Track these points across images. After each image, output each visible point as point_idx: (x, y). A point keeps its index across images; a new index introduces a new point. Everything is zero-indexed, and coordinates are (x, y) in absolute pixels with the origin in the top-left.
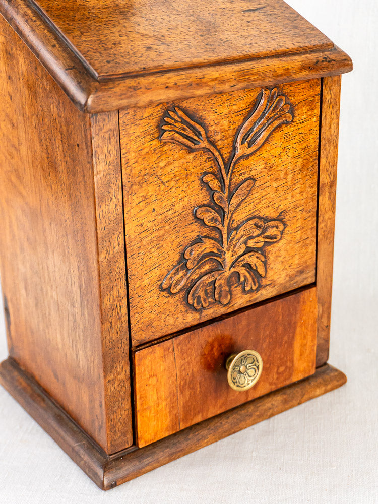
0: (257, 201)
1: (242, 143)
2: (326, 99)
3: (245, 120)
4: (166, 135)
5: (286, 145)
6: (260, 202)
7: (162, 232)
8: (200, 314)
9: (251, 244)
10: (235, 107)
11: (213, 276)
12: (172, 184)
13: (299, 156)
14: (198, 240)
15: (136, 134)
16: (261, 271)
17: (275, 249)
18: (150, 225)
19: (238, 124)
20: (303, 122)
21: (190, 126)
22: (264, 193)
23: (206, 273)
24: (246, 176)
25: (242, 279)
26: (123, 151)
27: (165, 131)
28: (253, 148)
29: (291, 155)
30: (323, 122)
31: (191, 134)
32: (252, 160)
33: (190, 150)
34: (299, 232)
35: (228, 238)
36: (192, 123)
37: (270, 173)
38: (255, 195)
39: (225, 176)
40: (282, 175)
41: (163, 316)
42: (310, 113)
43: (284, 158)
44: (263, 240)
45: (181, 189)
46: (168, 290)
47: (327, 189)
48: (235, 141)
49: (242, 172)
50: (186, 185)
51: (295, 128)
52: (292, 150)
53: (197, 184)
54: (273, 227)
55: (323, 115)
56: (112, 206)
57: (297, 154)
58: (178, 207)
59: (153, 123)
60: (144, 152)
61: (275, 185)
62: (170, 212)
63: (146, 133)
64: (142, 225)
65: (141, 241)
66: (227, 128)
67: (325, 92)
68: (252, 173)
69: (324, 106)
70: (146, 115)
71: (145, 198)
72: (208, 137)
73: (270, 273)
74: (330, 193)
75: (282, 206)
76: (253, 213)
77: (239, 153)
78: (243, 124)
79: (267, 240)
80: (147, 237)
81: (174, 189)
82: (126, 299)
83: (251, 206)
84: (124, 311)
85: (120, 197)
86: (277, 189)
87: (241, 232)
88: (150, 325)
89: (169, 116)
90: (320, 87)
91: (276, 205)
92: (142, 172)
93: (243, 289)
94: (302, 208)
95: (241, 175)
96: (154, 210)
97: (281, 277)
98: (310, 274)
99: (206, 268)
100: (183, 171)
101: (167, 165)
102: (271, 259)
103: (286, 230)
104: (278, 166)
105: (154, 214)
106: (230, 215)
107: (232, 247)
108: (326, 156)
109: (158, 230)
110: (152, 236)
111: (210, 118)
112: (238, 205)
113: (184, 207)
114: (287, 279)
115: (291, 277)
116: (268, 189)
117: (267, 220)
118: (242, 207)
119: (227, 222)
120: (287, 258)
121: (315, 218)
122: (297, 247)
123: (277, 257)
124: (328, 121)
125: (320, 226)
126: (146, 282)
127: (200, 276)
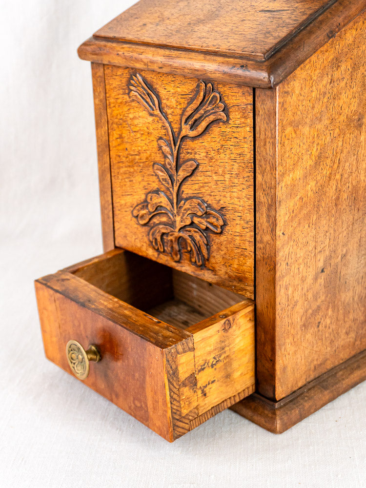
0: (201, 185)
1: (186, 122)
2: (259, 112)
3: (189, 104)
4: (133, 93)
5: (223, 143)
6: (203, 187)
7: (132, 170)
8: (159, 255)
9: (196, 220)
10: (178, 89)
11: (167, 229)
12: (139, 135)
13: (235, 160)
14: (157, 192)
15: (114, 85)
16: (205, 252)
17: (217, 241)
18: (124, 159)
19: (184, 106)
20: (237, 127)
21: (148, 94)
22: (206, 181)
23: (165, 224)
24: (191, 156)
25: (189, 249)
26: (108, 95)
27: (132, 90)
28: (194, 133)
29: (228, 156)
30: (257, 135)
31: (148, 100)
32: (196, 144)
33: (151, 115)
34: (238, 238)
35: (177, 203)
37: (211, 164)
38: (200, 178)
39: (173, 147)
40: (220, 171)
41: (134, 237)
42: (243, 120)
43: (222, 155)
44: (205, 223)
45: (144, 142)
46: (137, 218)
47: (264, 210)
49: (189, 151)
50: (148, 141)
51: (230, 130)
52: (228, 151)
53: (155, 144)
54: (214, 217)
55: (257, 128)
56: (103, 133)
57: (233, 156)
58: (144, 156)
59: (124, 80)
60: (119, 101)
61: (215, 178)
62: (137, 157)
63: (120, 87)
64: (119, 156)
65: (119, 169)
66: (175, 106)
67: (258, 105)
68: (197, 157)
69: (258, 120)
70: (119, 73)
71: (121, 137)
72: (160, 107)
73: (212, 260)
75: (222, 202)
76: (198, 193)
77: (183, 133)
78: (187, 107)
79: (209, 226)
80: (122, 167)
81: (139, 140)
82: (111, 206)
83: (196, 186)
84: (111, 214)
85: (107, 128)
86: (216, 182)
87: (187, 206)
89: (133, 80)
90: (252, 96)
91: (218, 198)
92: (119, 117)
93: (191, 258)
94: (240, 214)
95: (188, 153)
96: (126, 149)
97: (222, 271)
98: (248, 288)
99: (164, 219)
100: (146, 129)
101: (134, 118)
102: (215, 247)
103: (227, 228)
104: (217, 160)
105: (127, 152)
106: (178, 185)
107: (181, 214)
108: (263, 174)
109: (129, 166)
110: (126, 169)
111: (163, 93)
112: (185, 179)
113: (147, 158)
114: (227, 276)
115: (230, 277)
116: (210, 179)
117: (209, 206)
118: (188, 183)
119: (176, 188)
120: (227, 256)
121: (253, 233)
122: (236, 251)
123: (219, 249)
124: (262, 137)
125: (258, 245)
126: (123, 202)
127: (160, 223)
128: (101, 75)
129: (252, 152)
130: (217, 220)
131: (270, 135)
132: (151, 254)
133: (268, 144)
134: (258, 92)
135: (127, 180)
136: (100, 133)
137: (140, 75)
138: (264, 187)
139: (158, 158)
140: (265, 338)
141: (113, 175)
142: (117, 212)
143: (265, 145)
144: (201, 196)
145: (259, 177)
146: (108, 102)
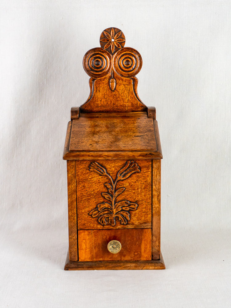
1: (120, 176)
2: (154, 166)
3: (121, 169)
4: (91, 169)
5: (138, 179)
6: (127, 196)
7: (89, 197)
8: (103, 226)
9: (124, 208)
10: (117, 165)
11: (108, 215)
12: (94, 184)
13: (143, 184)
14: (103, 203)
15: (81, 168)
16: (128, 218)
17: (134, 213)
18: (85, 194)
19: (118, 170)
20: (145, 173)
21: (100, 168)
22: (129, 193)
23: (106, 214)
24: (122, 186)
25: (120, 219)
26: (77, 172)
28: (124, 178)
29: (140, 183)
30: (153, 174)
31: (100, 170)
32: (124, 182)
33: (100, 175)
34: (144, 209)
35: (114, 204)
37: (131, 187)
38: (126, 193)
39: (113, 185)
40: (136, 188)
41: (89, 223)
42: (147, 170)
43: (137, 183)
44: (129, 208)
45: (97, 186)
46: (91, 216)
47: (156, 197)
48: (117, 175)
50: (99, 185)
51: (141, 174)
52: (140, 181)
53: (103, 186)
54: (133, 205)
55: (153, 172)
56: (73, 186)
57: (142, 183)
58: (96, 191)
59: (87, 165)
60: (84, 173)
61: (133, 191)
62: (93, 192)
63: (85, 168)
64: (82, 194)
65: (82, 198)
66: (114, 170)
67: (154, 164)
68: (124, 186)
69: (153, 169)
70: (84, 163)
71: (84, 186)
72: (107, 172)
73: (132, 220)
74: (158, 198)
75: (136, 199)
77: (119, 179)
79: (130, 209)
80: (84, 198)
81: (94, 185)
82: (76, 215)
83: (124, 196)
84: (76, 218)
85: (75, 184)
86: (134, 193)
87: (119, 204)
88: (84, 224)
89: (92, 164)
90: (151, 162)
91: (134, 198)
92: (83, 179)
93: (120, 223)
94: (145, 201)
95: (120, 186)
96: (87, 190)
97: (137, 223)
98: (149, 225)
99: (106, 212)
100: (98, 181)
101: (92, 178)
102: (133, 215)
103: (139, 207)
104: (134, 185)
105: (87, 191)
106: (115, 198)
107: (116, 208)
108: (155, 185)
109: (88, 196)
110: (86, 198)
111: (108, 166)
112: (119, 195)
113: (98, 192)
114: (139, 224)
115: (140, 223)
116: (131, 192)
117: (131, 202)
118: (120, 196)
119: (114, 199)
120: (139, 217)
121: (151, 206)
122: (143, 214)
123: (135, 215)
124: (155, 174)
125: (153, 209)
126: (83, 211)
127: (104, 214)
128: (74, 165)
129: (151, 180)
130: (135, 205)
131: (158, 173)
132: (100, 227)
133: (158, 176)
134: (153, 161)
135: (86, 202)
136: (71, 187)
137: (96, 162)
138: (156, 189)
139: (105, 190)
140: (156, 239)
141: (78, 202)
142: (80, 216)
143: (156, 176)
144: (126, 199)
145: (154, 187)
146: (77, 174)
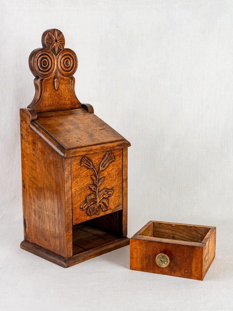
1: (102, 167)
3: (102, 160)
4: (82, 164)
5: (113, 167)
6: (106, 184)
7: (81, 192)
8: (91, 217)
9: (104, 196)
10: (99, 157)
12: (84, 178)
13: (117, 171)
14: (90, 195)
15: (75, 164)
16: (107, 205)
17: (111, 199)
18: (78, 189)
19: (100, 161)
20: (118, 161)
21: (88, 162)
22: (107, 182)
24: (103, 176)
25: (102, 207)
26: (72, 169)
27: (82, 163)
28: (105, 168)
29: (115, 171)
30: (123, 161)
31: (88, 164)
32: (104, 172)
33: (88, 168)
34: (117, 194)
35: (98, 194)
36: (89, 161)
37: (109, 175)
38: (105, 182)
39: (97, 176)
40: (112, 176)
41: (81, 217)
42: (119, 158)
43: (113, 171)
44: (107, 195)
45: (86, 179)
46: (82, 209)
47: (125, 181)
48: (100, 166)
51: (115, 163)
52: (115, 169)
53: (90, 179)
54: (110, 192)
55: (123, 159)
56: (69, 183)
58: (85, 184)
59: (79, 161)
60: (77, 169)
62: (83, 186)
63: (77, 164)
64: (76, 189)
65: (76, 194)
66: (98, 162)
67: (123, 152)
68: (105, 175)
69: (123, 156)
70: (77, 159)
71: (77, 182)
72: (93, 165)
73: (110, 206)
74: (126, 182)
77: (101, 169)
78: (102, 161)
82: (72, 210)
83: (104, 185)
84: (71, 214)
85: (71, 181)
86: (111, 180)
87: (101, 193)
88: (78, 219)
89: (83, 159)
91: (111, 185)
92: (76, 174)
93: (102, 210)
94: (118, 186)
96: (79, 185)
97: (113, 207)
98: (121, 207)
99: (93, 203)
100: (86, 175)
101: (83, 172)
102: (110, 201)
103: (114, 193)
104: (111, 173)
107: (99, 197)
108: (125, 171)
110: (79, 193)
111: (93, 160)
112: (101, 185)
113: (87, 185)
116: (109, 180)
117: (108, 189)
119: (98, 189)
120: (114, 201)
121: (122, 190)
122: (117, 198)
123: (112, 201)
124: (125, 161)
125: (123, 192)
126: (77, 206)
127: (91, 205)
129: (122, 166)
132: (88, 218)
134: (123, 149)
135: (79, 197)
137: (86, 157)
138: (125, 174)
139: (91, 182)
141: (72, 198)
142: (74, 211)
144: (106, 187)
146: (72, 171)
